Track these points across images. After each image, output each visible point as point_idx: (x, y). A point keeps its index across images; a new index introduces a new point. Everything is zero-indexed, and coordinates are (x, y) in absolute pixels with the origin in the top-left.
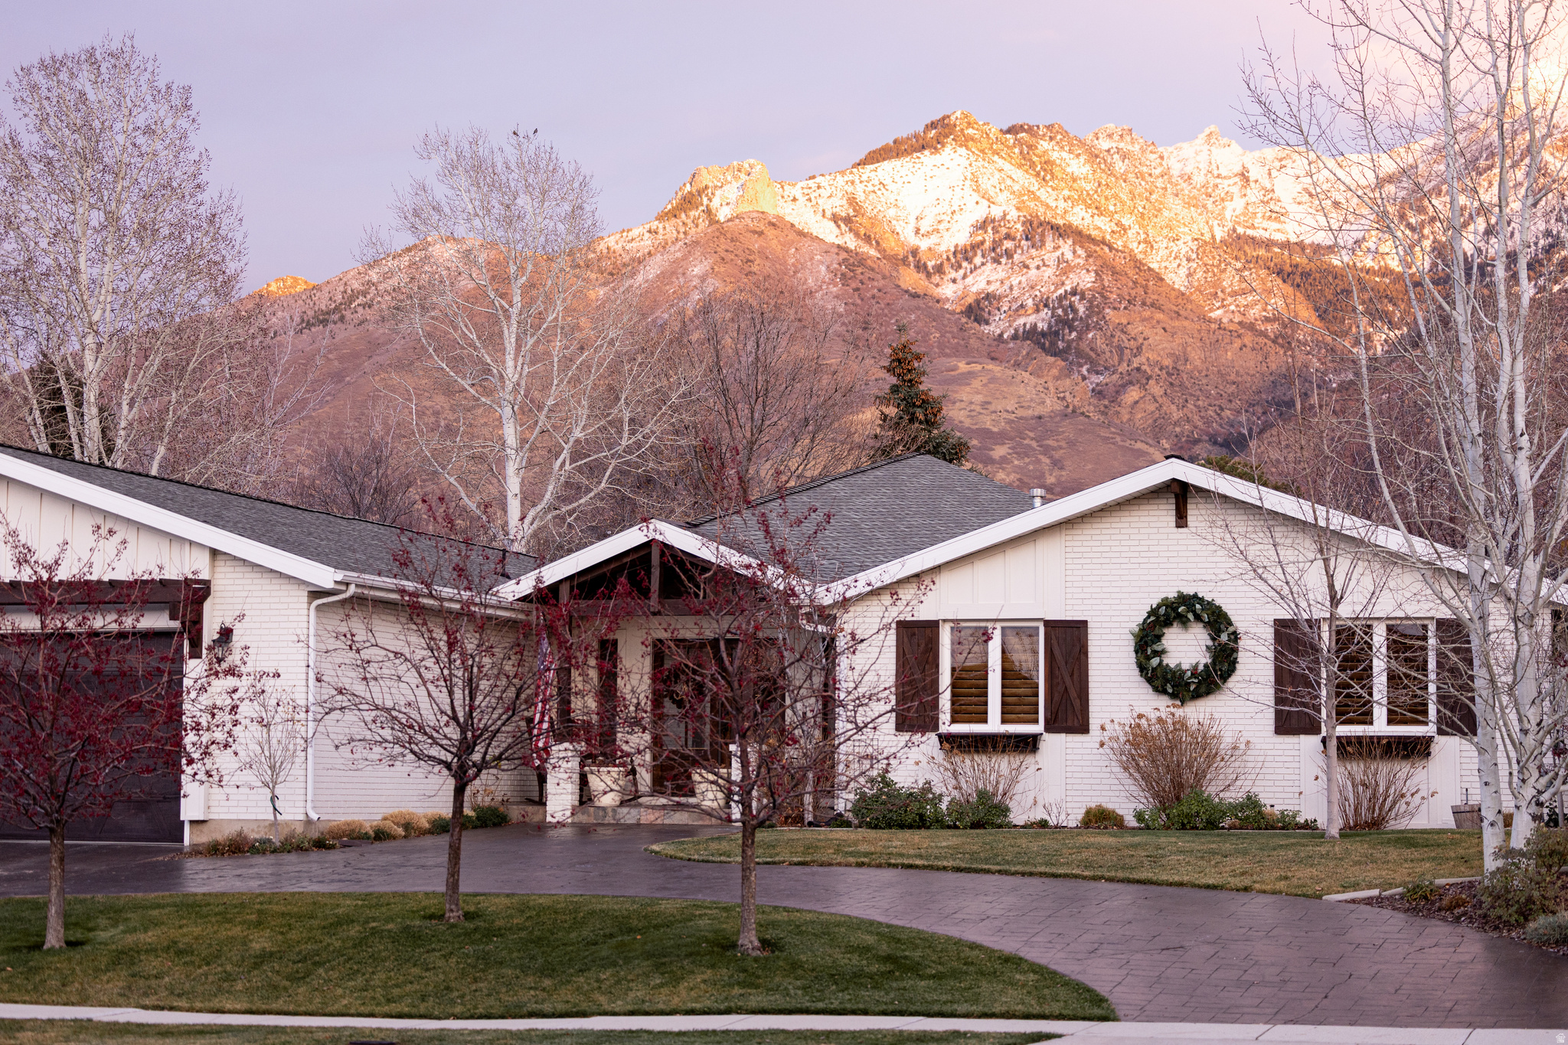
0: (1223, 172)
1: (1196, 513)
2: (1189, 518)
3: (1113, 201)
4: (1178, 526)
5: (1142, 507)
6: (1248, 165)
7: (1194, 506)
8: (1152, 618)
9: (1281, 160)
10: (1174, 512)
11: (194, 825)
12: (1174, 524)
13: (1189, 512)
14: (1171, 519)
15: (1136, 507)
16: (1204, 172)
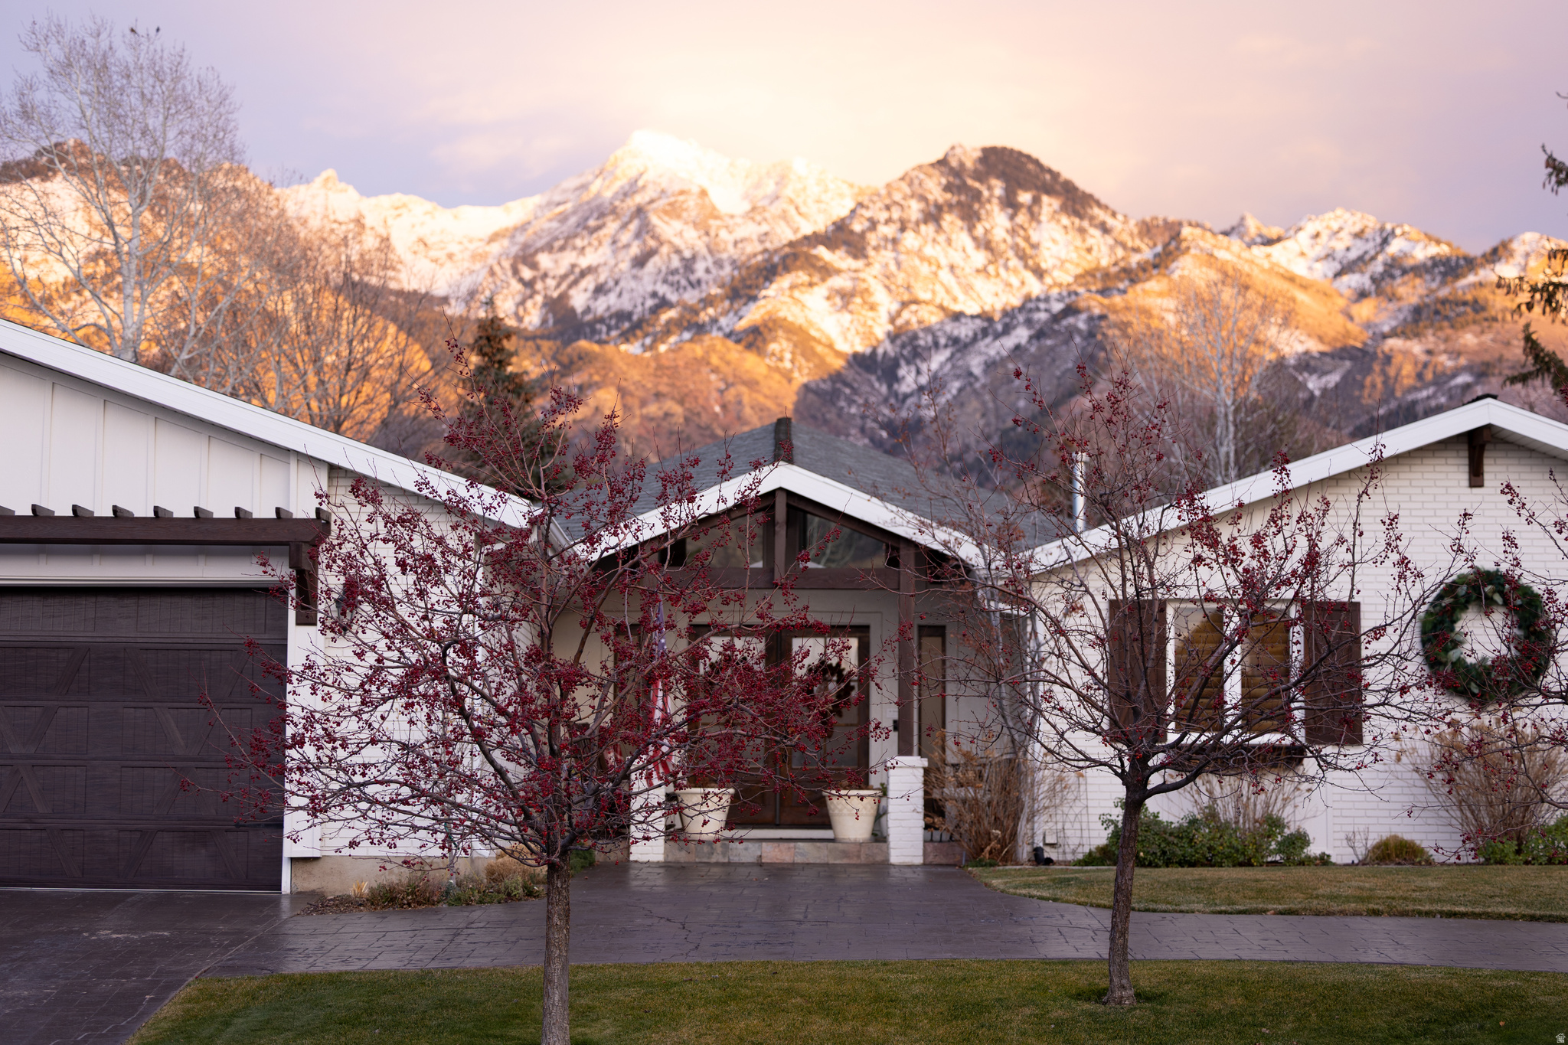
0: (341, 218)
1: (1496, 472)
2: (1486, 476)
3: (228, 240)
4: (1472, 486)
5: (1425, 461)
6: (365, 213)
7: (1491, 461)
8: (1447, 601)
9: (397, 208)
10: (1466, 469)
11: (299, 865)
12: (1466, 483)
13: (1486, 468)
14: (1462, 476)
15: (1419, 461)
16: (319, 217)
